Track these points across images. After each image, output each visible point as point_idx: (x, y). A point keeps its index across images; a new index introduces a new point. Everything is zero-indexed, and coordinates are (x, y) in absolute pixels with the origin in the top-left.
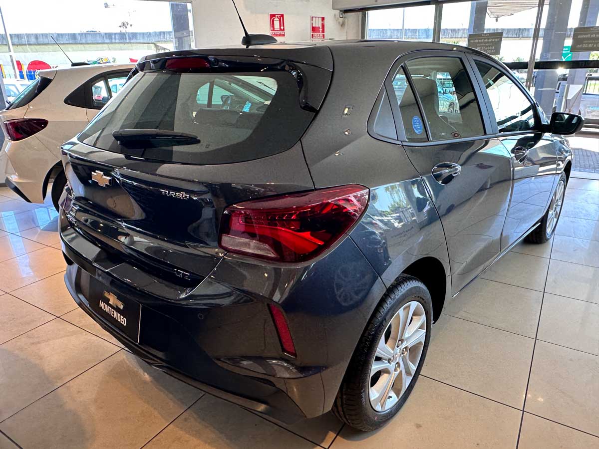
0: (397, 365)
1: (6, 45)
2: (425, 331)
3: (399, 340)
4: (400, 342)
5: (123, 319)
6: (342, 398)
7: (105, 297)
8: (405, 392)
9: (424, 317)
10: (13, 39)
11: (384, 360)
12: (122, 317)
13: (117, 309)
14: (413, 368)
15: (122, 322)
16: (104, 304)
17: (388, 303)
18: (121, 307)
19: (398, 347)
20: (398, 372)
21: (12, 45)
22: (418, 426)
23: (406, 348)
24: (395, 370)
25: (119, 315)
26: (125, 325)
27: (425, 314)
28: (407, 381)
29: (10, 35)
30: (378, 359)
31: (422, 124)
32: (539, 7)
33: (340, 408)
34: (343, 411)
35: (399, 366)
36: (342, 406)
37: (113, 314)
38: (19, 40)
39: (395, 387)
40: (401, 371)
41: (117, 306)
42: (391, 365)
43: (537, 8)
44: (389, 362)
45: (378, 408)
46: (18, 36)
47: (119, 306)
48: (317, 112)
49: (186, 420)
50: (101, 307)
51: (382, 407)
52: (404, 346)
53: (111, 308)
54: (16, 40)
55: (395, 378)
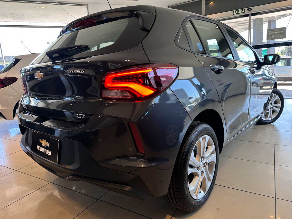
0: (202, 172)
1: (2, 62)
2: (215, 155)
3: (202, 158)
4: (202, 159)
5: (49, 152)
6: (173, 188)
7: (40, 142)
8: (208, 190)
9: (214, 146)
10: (6, 58)
11: (195, 168)
12: (49, 151)
13: (46, 148)
14: (212, 177)
15: (49, 154)
16: (40, 147)
17: (194, 132)
18: (48, 145)
19: (202, 161)
20: (203, 177)
21: (5, 61)
22: (218, 209)
23: (206, 163)
24: (201, 175)
25: (47, 150)
26: (50, 155)
27: (214, 145)
28: (209, 184)
29: (4, 57)
30: (191, 167)
31: (202, 47)
32: (249, 29)
33: (172, 195)
34: (175, 197)
35: (203, 173)
36: (174, 193)
37: (44, 151)
38: (8, 59)
39: (202, 186)
40: (205, 177)
41: (46, 146)
42: (199, 171)
43: (248, 30)
44: (197, 169)
45: (194, 197)
46: (8, 57)
47: (47, 146)
48: (149, 31)
49: (85, 214)
50: (38, 149)
51: (196, 197)
52: (205, 161)
53: (43, 148)
54: (7, 59)
55: (202, 180)
